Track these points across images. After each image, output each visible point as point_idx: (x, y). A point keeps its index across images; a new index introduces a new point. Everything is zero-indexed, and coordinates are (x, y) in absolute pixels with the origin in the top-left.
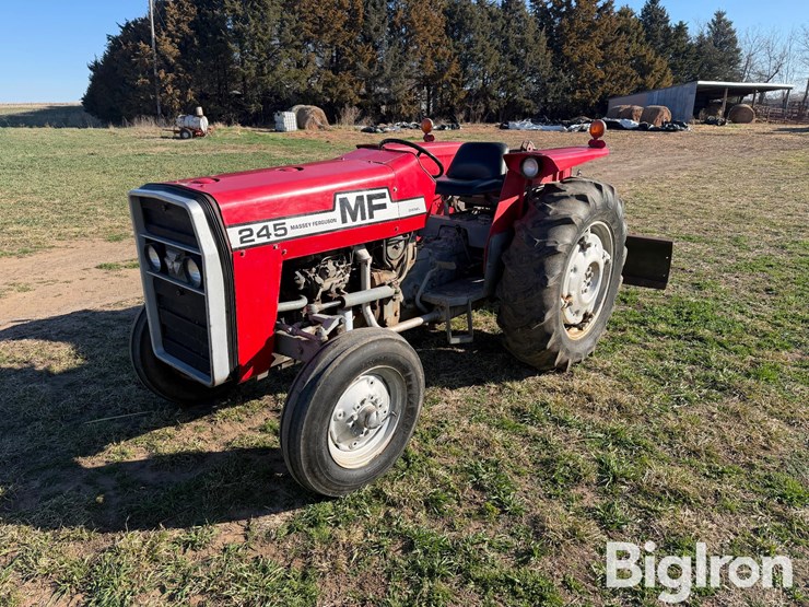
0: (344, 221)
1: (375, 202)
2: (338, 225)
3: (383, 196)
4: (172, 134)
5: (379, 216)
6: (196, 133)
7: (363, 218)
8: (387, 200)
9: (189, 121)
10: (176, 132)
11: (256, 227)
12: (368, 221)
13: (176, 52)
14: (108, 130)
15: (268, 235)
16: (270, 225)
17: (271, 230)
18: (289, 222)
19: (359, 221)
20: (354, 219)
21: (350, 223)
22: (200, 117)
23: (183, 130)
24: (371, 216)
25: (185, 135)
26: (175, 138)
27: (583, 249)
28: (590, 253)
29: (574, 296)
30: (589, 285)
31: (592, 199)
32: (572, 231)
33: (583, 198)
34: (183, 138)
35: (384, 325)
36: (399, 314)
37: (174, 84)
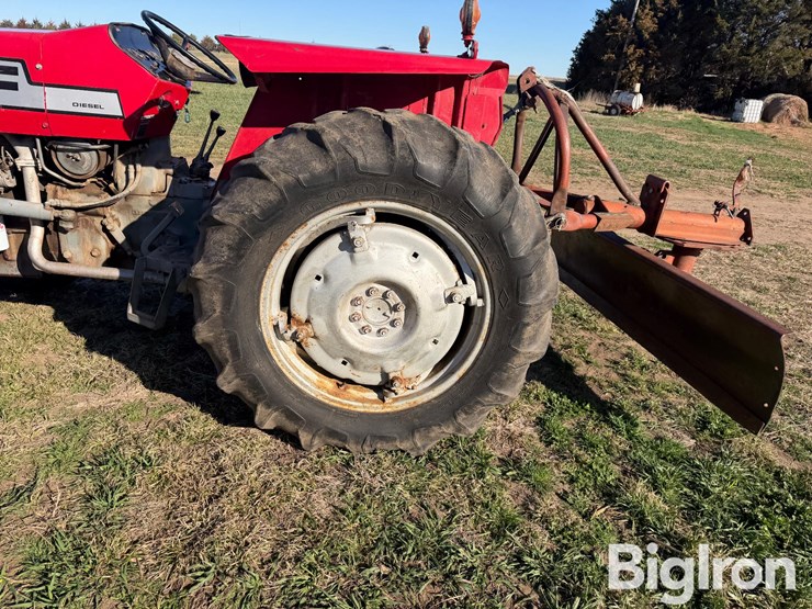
3: (14, 71)
4: (603, 110)
6: (625, 110)
8: (21, 79)
9: (623, 97)
13: (654, 27)
23: (614, 106)
25: (614, 111)
26: (604, 114)
27: (349, 245)
28: (369, 260)
29: (320, 325)
30: (393, 324)
31: (339, 147)
32: (273, 196)
33: (315, 138)
34: (609, 114)
35: (62, 259)
36: (105, 255)
37: (640, 60)
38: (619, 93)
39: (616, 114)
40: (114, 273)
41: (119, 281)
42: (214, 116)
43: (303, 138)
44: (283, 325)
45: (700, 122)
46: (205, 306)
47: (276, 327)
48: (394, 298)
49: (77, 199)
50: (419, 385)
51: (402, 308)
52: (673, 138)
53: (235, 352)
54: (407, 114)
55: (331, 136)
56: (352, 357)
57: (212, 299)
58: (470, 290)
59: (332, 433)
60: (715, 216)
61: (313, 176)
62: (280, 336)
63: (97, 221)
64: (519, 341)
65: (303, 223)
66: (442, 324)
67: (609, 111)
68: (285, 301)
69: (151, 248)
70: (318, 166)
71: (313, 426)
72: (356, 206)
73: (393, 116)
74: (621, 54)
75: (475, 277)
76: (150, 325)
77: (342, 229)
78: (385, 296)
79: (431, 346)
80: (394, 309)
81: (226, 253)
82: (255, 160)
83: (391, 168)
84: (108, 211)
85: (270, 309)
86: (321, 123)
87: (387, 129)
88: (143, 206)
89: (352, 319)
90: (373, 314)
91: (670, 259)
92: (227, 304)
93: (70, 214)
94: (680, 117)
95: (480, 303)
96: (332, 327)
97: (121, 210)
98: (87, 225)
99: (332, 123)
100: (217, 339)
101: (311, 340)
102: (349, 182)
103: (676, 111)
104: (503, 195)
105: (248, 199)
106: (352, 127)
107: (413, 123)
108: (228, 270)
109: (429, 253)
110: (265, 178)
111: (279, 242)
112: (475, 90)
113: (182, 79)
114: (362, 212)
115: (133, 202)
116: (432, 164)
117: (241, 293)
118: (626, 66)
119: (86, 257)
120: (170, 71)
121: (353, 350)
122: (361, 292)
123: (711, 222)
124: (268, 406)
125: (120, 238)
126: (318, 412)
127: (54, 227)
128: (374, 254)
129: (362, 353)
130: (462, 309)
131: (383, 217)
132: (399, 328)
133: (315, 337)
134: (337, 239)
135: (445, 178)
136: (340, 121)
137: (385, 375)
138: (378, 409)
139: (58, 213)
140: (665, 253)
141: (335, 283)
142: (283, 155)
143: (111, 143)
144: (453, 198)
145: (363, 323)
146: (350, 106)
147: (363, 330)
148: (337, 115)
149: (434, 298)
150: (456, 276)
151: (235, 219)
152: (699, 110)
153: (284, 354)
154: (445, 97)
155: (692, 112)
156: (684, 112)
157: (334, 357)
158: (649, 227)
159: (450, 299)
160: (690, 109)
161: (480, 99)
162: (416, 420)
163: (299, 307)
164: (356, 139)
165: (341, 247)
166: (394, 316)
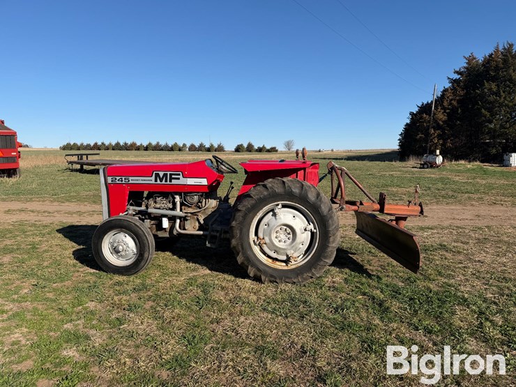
0: (156, 181)
1: (173, 176)
2: (153, 182)
3: (179, 175)
4: (419, 166)
5: (174, 182)
6: (432, 165)
7: (166, 181)
8: (181, 177)
9: (430, 158)
10: (421, 164)
11: (118, 178)
12: (168, 183)
13: (445, 118)
14: (391, 163)
15: (122, 181)
16: (123, 178)
17: (123, 179)
18: (130, 178)
19: (164, 182)
20: (161, 181)
21: (159, 182)
22: (437, 156)
23: (425, 163)
24: (170, 181)
25: (426, 166)
26: (420, 168)
27: (275, 215)
28: (280, 218)
29: (267, 240)
30: (289, 239)
31: (271, 188)
32: (253, 202)
33: (265, 186)
34: (423, 168)
35: (184, 229)
36: (197, 228)
37: (440, 137)
38: (427, 156)
39: (427, 168)
40: (201, 233)
41: (203, 235)
42: (232, 183)
43: (262, 186)
44: (256, 240)
45: (482, 168)
46: (235, 234)
47: (254, 241)
48: (289, 230)
49: (191, 210)
50: (298, 260)
51: (291, 233)
52: (457, 178)
53: (243, 249)
54: (289, 178)
55: (269, 185)
56: (277, 250)
57: (237, 232)
58: (311, 227)
59: (272, 276)
60: (408, 206)
61: (265, 196)
62: (255, 244)
63: (196, 217)
64: (329, 242)
65: (262, 209)
66: (304, 238)
67: (422, 166)
68: (256, 234)
69: (212, 225)
70: (266, 193)
71: (266, 273)
72: (276, 203)
73: (285, 179)
74: (427, 134)
75: (313, 223)
76: (214, 247)
77: (272, 210)
78: (286, 230)
79: (301, 246)
80: (289, 234)
81: (241, 218)
82: (249, 193)
83: (285, 192)
84: (199, 214)
85: (252, 236)
86: (266, 182)
87: (284, 182)
88: (209, 212)
89: (276, 238)
90: (283, 237)
91: (394, 223)
92: (241, 233)
93: (189, 215)
94: (469, 166)
95: (315, 231)
96: (271, 240)
97: (202, 213)
98: (193, 218)
99: (269, 182)
100: (238, 244)
101: (264, 245)
102: (274, 197)
103: (467, 163)
104: (317, 198)
105: (247, 203)
106: (274, 183)
107: (291, 181)
108: (241, 223)
109: (298, 216)
110: (252, 197)
111: (255, 214)
112: (310, 170)
113: (222, 173)
114: (278, 205)
115: (206, 211)
116: (296, 190)
117: (244, 230)
118: (431, 141)
119: (192, 228)
120: (219, 170)
121: (277, 247)
122: (278, 229)
123: (407, 208)
124: (252, 266)
125: (202, 222)
126: (267, 269)
127: (183, 219)
128: (282, 216)
129: (280, 248)
130: (310, 233)
131: (284, 206)
132: (291, 240)
133: (265, 244)
134: (271, 213)
135: (300, 194)
136: (271, 182)
137: (287, 256)
138: (286, 268)
139: (186, 215)
140: (392, 220)
141: (271, 226)
142: (256, 191)
143: (203, 193)
144: (303, 199)
145: (280, 239)
146: (273, 178)
147: (280, 241)
148: (271, 180)
149: (301, 229)
150: (307, 223)
151: (244, 209)
152: (482, 161)
153: (256, 249)
154: (301, 173)
155: (478, 163)
156: (471, 163)
157: (271, 250)
158: (381, 210)
159: (305, 230)
160: (476, 161)
161: (311, 173)
162: (299, 271)
163: (261, 235)
164: (276, 186)
165: (272, 215)
166: (289, 236)
